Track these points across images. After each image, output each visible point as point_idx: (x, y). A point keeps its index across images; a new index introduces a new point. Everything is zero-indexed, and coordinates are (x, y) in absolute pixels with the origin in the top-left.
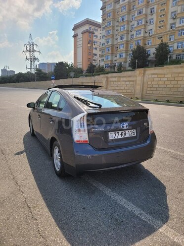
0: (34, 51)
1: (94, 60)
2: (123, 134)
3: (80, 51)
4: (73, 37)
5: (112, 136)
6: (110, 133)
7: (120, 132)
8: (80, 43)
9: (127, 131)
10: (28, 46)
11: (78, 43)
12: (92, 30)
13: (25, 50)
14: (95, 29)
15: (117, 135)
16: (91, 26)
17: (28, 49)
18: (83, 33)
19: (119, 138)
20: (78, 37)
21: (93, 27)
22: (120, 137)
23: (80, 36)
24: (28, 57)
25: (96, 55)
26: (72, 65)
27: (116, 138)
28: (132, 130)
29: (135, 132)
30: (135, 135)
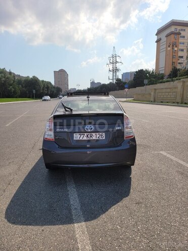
0: (116, 62)
1: (180, 63)
2: (89, 136)
3: (163, 55)
4: (156, 42)
5: (77, 137)
6: (74, 134)
7: (86, 134)
8: (163, 47)
9: (94, 134)
10: (111, 59)
11: (161, 48)
12: (178, 31)
13: (109, 63)
14: (182, 30)
15: (82, 136)
16: (176, 27)
17: (111, 61)
18: (167, 36)
19: (83, 139)
20: (161, 41)
21: (179, 28)
22: (85, 138)
23: (164, 39)
24: (111, 69)
25: (182, 57)
26: (153, 71)
27: (81, 139)
28: (101, 134)
29: (104, 135)
30: (104, 138)
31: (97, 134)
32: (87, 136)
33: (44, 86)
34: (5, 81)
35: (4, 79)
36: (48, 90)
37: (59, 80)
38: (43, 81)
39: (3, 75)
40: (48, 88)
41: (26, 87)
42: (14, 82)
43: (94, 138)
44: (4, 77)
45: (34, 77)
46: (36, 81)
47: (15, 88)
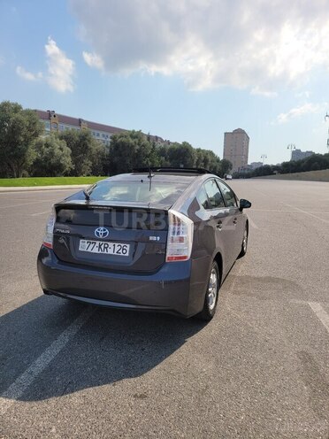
2: (102, 247)
5: (84, 246)
6: (81, 240)
19: (93, 251)
27: (89, 250)
28: (122, 245)
29: (128, 249)
30: (127, 254)
31: (117, 244)
32: (100, 246)
33: (199, 158)
34: (139, 151)
35: (137, 147)
36: (205, 165)
37: (232, 148)
38: (199, 150)
39: (137, 140)
40: (206, 161)
41: (171, 159)
42: (152, 152)
43: (110, 251)
44: (139, 144)
45: (184, 143)
46: (188, 150)
47: (153, 162)
